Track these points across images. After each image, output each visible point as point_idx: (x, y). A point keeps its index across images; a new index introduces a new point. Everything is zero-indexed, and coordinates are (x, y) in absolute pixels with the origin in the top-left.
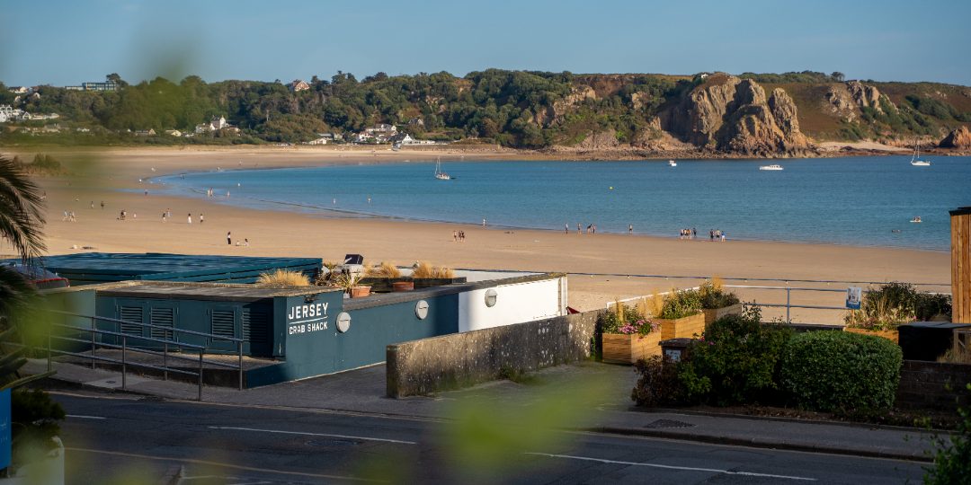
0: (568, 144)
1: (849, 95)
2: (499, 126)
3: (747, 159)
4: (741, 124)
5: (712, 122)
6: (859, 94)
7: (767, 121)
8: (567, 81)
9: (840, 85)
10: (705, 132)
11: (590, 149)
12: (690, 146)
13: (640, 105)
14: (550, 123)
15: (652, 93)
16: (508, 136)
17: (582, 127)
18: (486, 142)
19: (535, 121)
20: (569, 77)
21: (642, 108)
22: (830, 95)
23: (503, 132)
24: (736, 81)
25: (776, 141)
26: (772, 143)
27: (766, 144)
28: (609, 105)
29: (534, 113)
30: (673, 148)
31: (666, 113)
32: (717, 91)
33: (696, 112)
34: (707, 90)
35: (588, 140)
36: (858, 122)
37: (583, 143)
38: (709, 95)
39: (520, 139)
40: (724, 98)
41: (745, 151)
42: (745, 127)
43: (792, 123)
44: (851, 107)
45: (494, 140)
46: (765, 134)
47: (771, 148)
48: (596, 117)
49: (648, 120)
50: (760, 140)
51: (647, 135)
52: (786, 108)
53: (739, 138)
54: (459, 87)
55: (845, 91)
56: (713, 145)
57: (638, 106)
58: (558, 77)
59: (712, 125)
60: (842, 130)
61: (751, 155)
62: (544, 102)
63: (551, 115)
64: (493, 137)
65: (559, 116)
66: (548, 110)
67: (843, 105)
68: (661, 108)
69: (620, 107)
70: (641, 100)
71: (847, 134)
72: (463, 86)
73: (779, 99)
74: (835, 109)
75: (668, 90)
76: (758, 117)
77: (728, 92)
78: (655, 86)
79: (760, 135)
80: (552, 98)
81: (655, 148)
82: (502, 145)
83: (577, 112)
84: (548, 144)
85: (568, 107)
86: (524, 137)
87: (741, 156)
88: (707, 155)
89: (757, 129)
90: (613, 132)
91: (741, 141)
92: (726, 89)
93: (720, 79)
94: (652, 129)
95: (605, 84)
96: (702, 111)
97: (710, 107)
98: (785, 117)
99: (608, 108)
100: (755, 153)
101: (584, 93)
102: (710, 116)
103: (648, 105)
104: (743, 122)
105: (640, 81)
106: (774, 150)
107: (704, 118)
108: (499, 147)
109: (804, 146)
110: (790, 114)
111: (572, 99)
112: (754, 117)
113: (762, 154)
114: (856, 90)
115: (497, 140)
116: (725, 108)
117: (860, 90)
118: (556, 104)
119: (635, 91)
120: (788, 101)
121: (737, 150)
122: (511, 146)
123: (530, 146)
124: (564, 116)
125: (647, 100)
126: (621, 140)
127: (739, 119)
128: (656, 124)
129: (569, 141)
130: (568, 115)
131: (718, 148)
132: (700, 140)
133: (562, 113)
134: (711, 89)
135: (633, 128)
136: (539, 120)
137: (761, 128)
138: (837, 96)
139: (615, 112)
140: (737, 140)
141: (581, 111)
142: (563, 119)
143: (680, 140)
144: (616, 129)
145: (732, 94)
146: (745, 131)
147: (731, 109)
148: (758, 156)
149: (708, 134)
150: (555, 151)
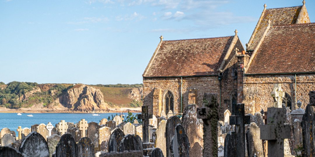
0: (26, 107)
1: (139, 92)
2: (7, 101)
3: (82, 113)
4: (81, 101)
5: (73, 100)
6: (141, 92)
7: (90, 100)
8: (35, 86)
9: (136, 88)
10: (71, 103)
11: (33, 109)
12: (67, 108)
13: (54, 94)
14: (24, 100)
15: (58, 90)
16: (9, 104)
17: (33, 102)
18: (2, 106)
19: (19, 99)
20: (36, 84)
21: (54, 95)
22: (131, 92)
23: (8, 103)
24: (84, 86)
25: (92, 107)
26: (91, 108)
27: (89, 108)
28: (44, 94)
29: (19, 96)
30: (61, 109)
31: (61, 97)
32: (77, 90)
33: (69, 97)
34: (73, 90)
35: (34, 106)
36: (139, 101)
37: (32, 107)
38: (74, 91)
39: (12, 105)
40: (79, 92)
41: (81, 110)
42: (83, 102)
43: (101, 101)
44: (138, 96)
45: (4, 106)
46: (89, 105)
47: (90, 110)
48: (39, 98)
49: (55, 99)
50: (87, 107)
51: (53, 104)
52: (100, 96)
53: (80, 106)
54: (2, 87)
55: (137, 91)
56: (73, 108)
57: (53, 94)
58: (32, 84)
59: (74, 101)
60: (131, 104)
61: (83, 112)
62: (23, 93)
63: (24, 97)
64: (4, 105)
65: (27, 98)
66: (24, 95)
67: (135, 95)
68: (60, 95)
69: (47, 95)
70: (54, 93)
71: (132, 105)
72: (4, 87)
73: (98, 93)
74: (132, 97)
75: (64, 89)
76: (87, 99)
77: (80, 90)
78: (60, 88)
79: (87, 105)
80: (25, 91)
81: (54, 109)
82: (7, 108)
83: (33, 96)
84: (20, 107)
85: (30, 95)
86: (13, 105)
87: (80, 112)
88: (70, 112)
89: (86, 103)
90: (43, 103)
91: (81, 107)
92: (80, 89)
93: (78, 86)
94: (55, 102)
95: (46, 87)
96: (71, 96)
97: (73, 95)
98: (99, 99)
99: (43, 95)
100: (84, 111)
101: (36, 90)
102: (73, 98)
103: (56, 94)
104: (82, 100)
105: (56, 86)
106: (91, 110)
107: (71, 99)
108: (5, 108)
109: (105, 109)
110: (101, 98)
111: (32, 92)
112: (86, 99)
113: (87, 111)
114: (141, 90)
115: (5, 106)
116: (79, 96)
117: (142, 90)
118: (26, 93)
119: (53, 90)
120: (100, 94)
121: (79, 110)
122: (9, 108)
123: (15, 108)
124: (29, 98)
125: (56, 93)
126: (45, 106)
127: (81, 100)
128: (57, 101)
129: (27, 106)
130: (30, 98)
131: (74, 109)
132: (69, 106)
133: (28, 97)
134: (75, 89)
135: (49, 102)
136: (21, 99)
137: (88, 103)
138: (134, 92)
139: (45, 97)
140: (80, 107)
141: (34, 96)
142: (28, 99)
143: (64, 106)
144: (44, 102)
145: (82, 91)
146: (82, 104)
147: (80, 96)
148: (86, 112)
149: (72, 105)
150: (21, 110)
